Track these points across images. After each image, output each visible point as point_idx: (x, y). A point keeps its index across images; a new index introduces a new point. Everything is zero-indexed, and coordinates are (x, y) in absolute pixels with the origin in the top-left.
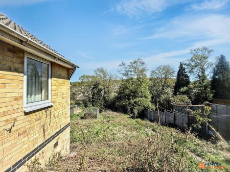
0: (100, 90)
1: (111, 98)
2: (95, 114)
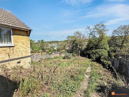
0: (77, 44)
1: (83, 49)
2: (69, 57)
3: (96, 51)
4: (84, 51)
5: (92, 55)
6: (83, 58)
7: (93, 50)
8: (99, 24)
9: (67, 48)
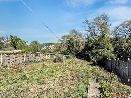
1: (80, 50)
2: (62, 59)
3: (96, 51)
4: (82, 52)
5: (91, 57)
6: (81, 60)
7: (93, 50)
8: (100, 16)
9: (63, 50)
